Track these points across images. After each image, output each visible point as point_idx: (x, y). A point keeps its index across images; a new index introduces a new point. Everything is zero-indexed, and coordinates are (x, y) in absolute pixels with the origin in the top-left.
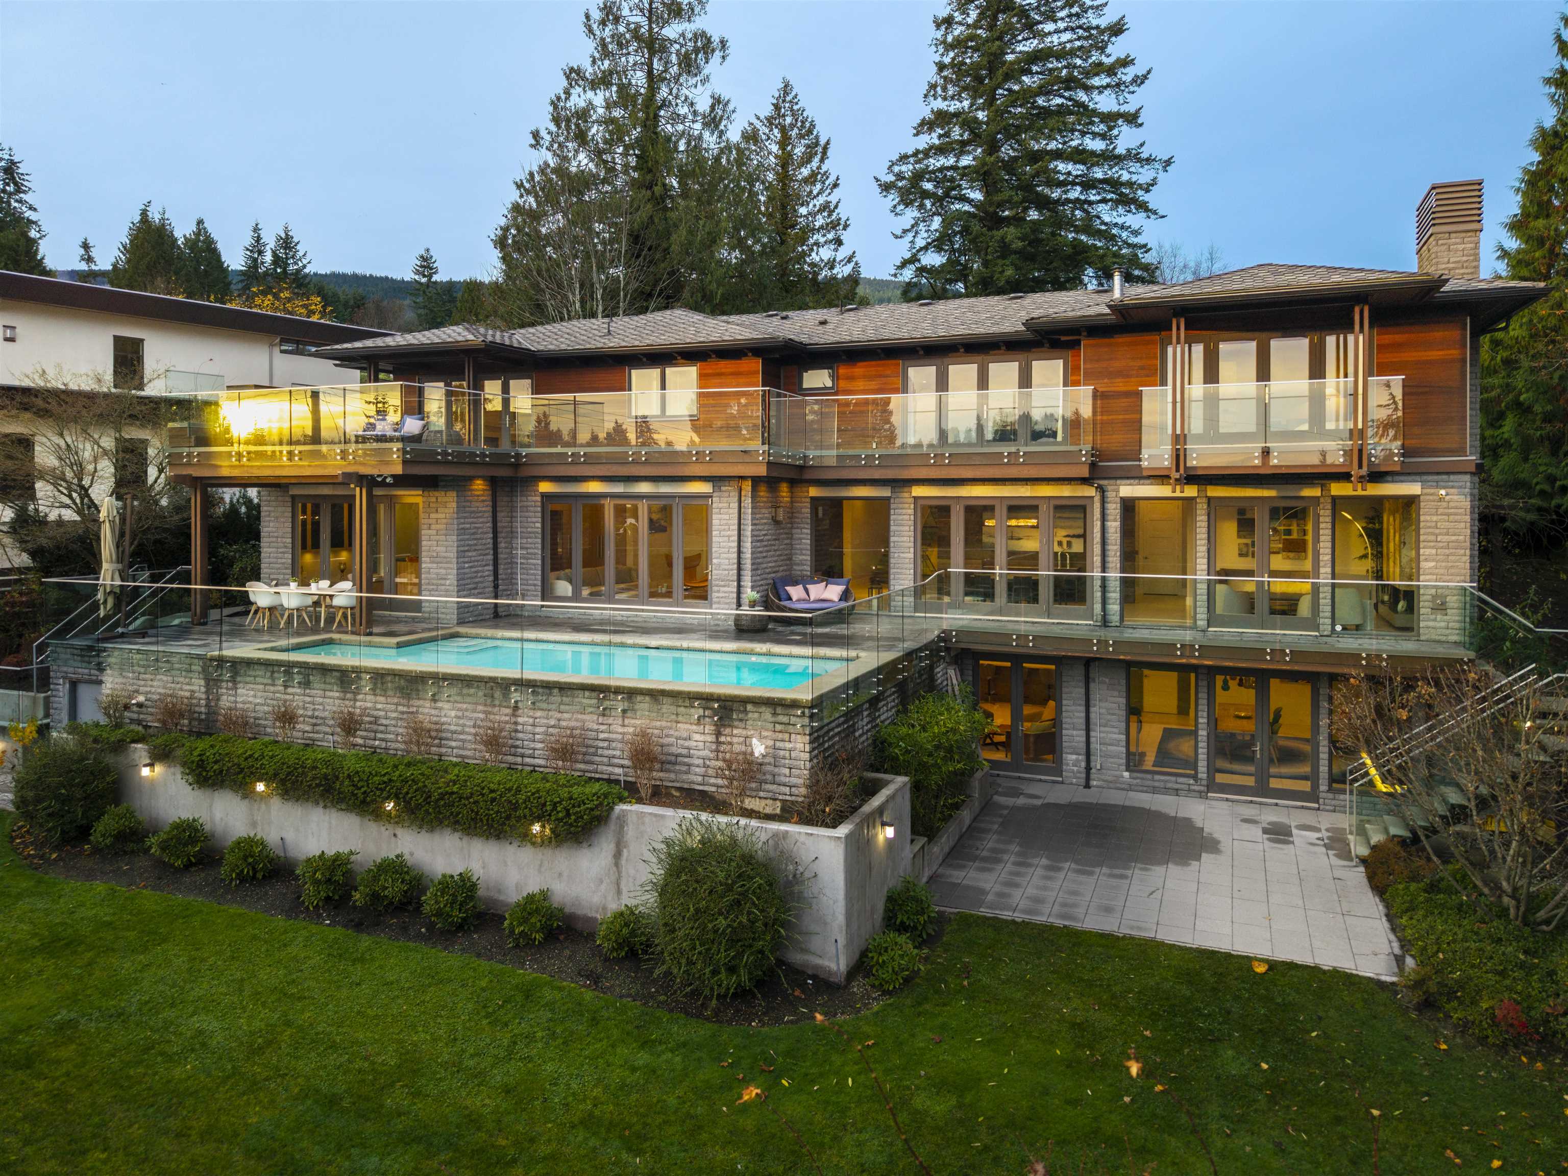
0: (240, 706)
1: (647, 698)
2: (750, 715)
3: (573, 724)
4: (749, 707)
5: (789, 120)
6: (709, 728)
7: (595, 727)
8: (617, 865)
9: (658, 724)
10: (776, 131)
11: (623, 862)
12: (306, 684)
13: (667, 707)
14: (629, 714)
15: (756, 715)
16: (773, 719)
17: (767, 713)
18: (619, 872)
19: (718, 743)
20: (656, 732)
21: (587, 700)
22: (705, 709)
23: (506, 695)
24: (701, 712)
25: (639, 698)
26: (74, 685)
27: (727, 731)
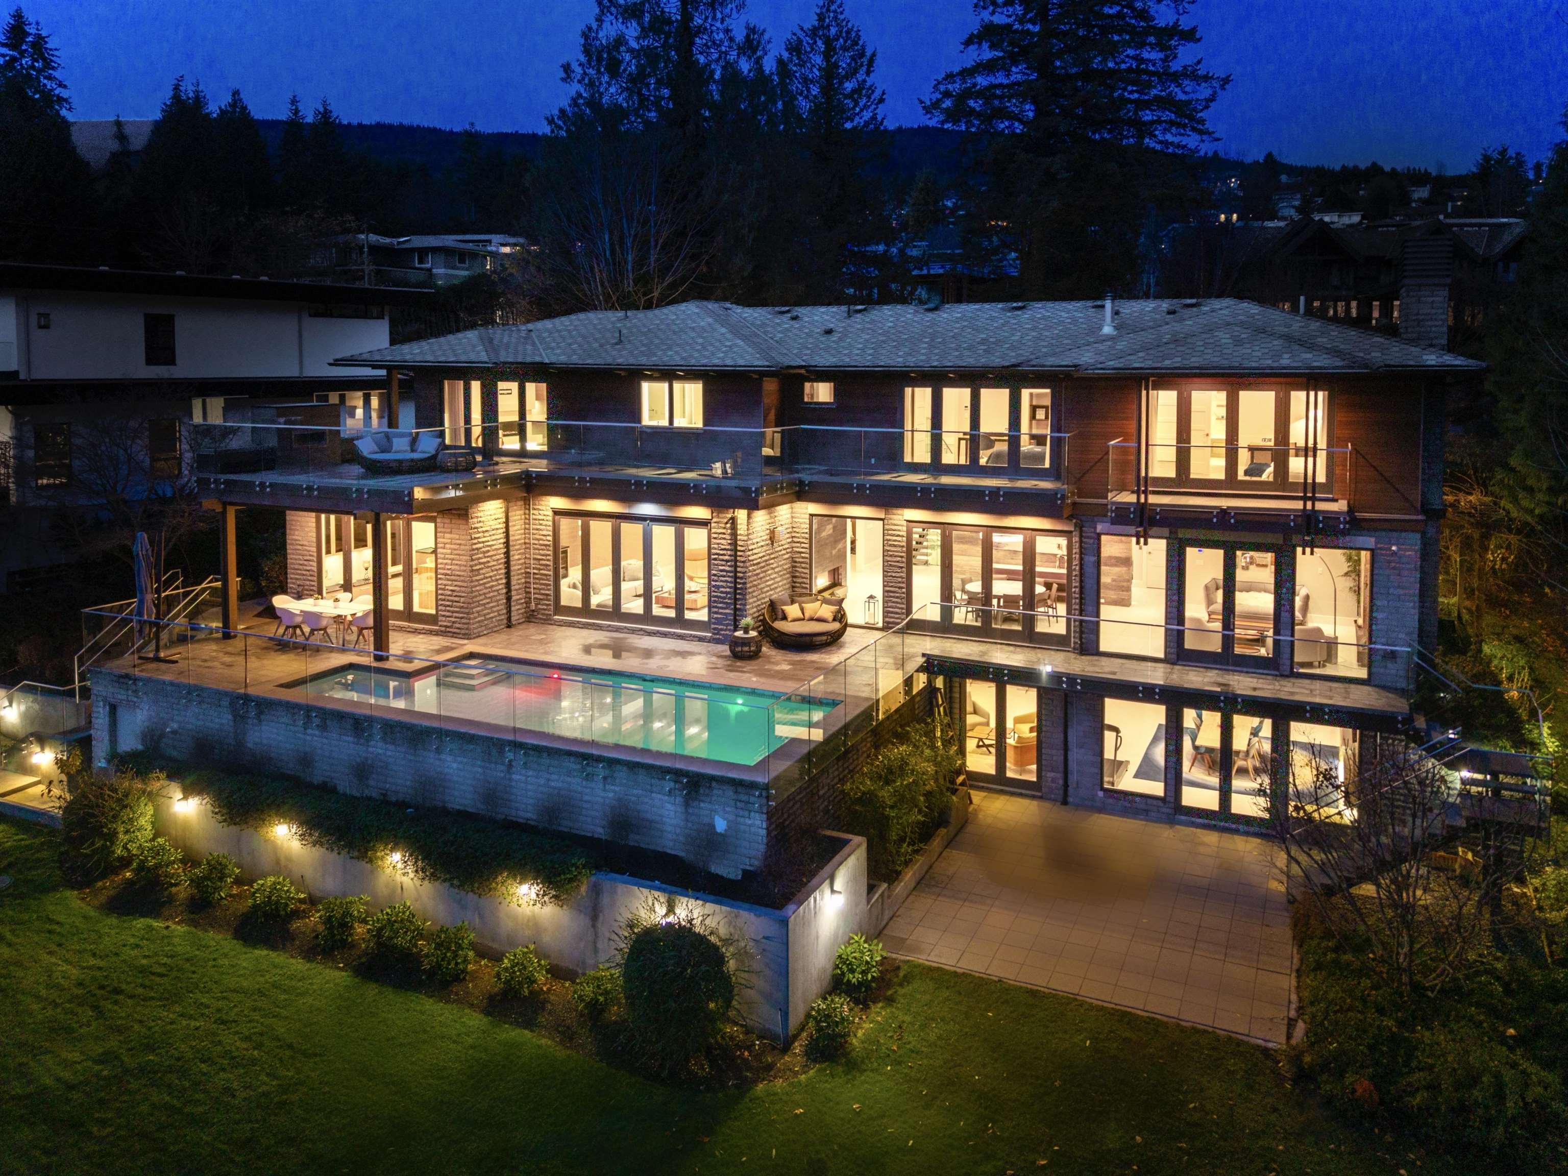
0: (265, 741)
1: (625, 768)
2: (715, 792)
3: (559, 785)
4: (714, 784)
5: (833, 31)
6: (679, 800)
7: (579, 789)
8: (594, 926)
9: (635, 792)
10: (819, 43)
11: (599, 925)
12: (323, 727)
13: (642, 777)
14: (609, 780)
15: (720, 792)
16: (735, 797)
17: (730, 792)
18: (596, 934)
19: (687, 812)
20: (633, 799)
21: (571, 764)
22: (676, 782)
23: (501, 752)
24: (672, 784)
25: (619, 767)
26: (113, 709)
27: (695, 803)
